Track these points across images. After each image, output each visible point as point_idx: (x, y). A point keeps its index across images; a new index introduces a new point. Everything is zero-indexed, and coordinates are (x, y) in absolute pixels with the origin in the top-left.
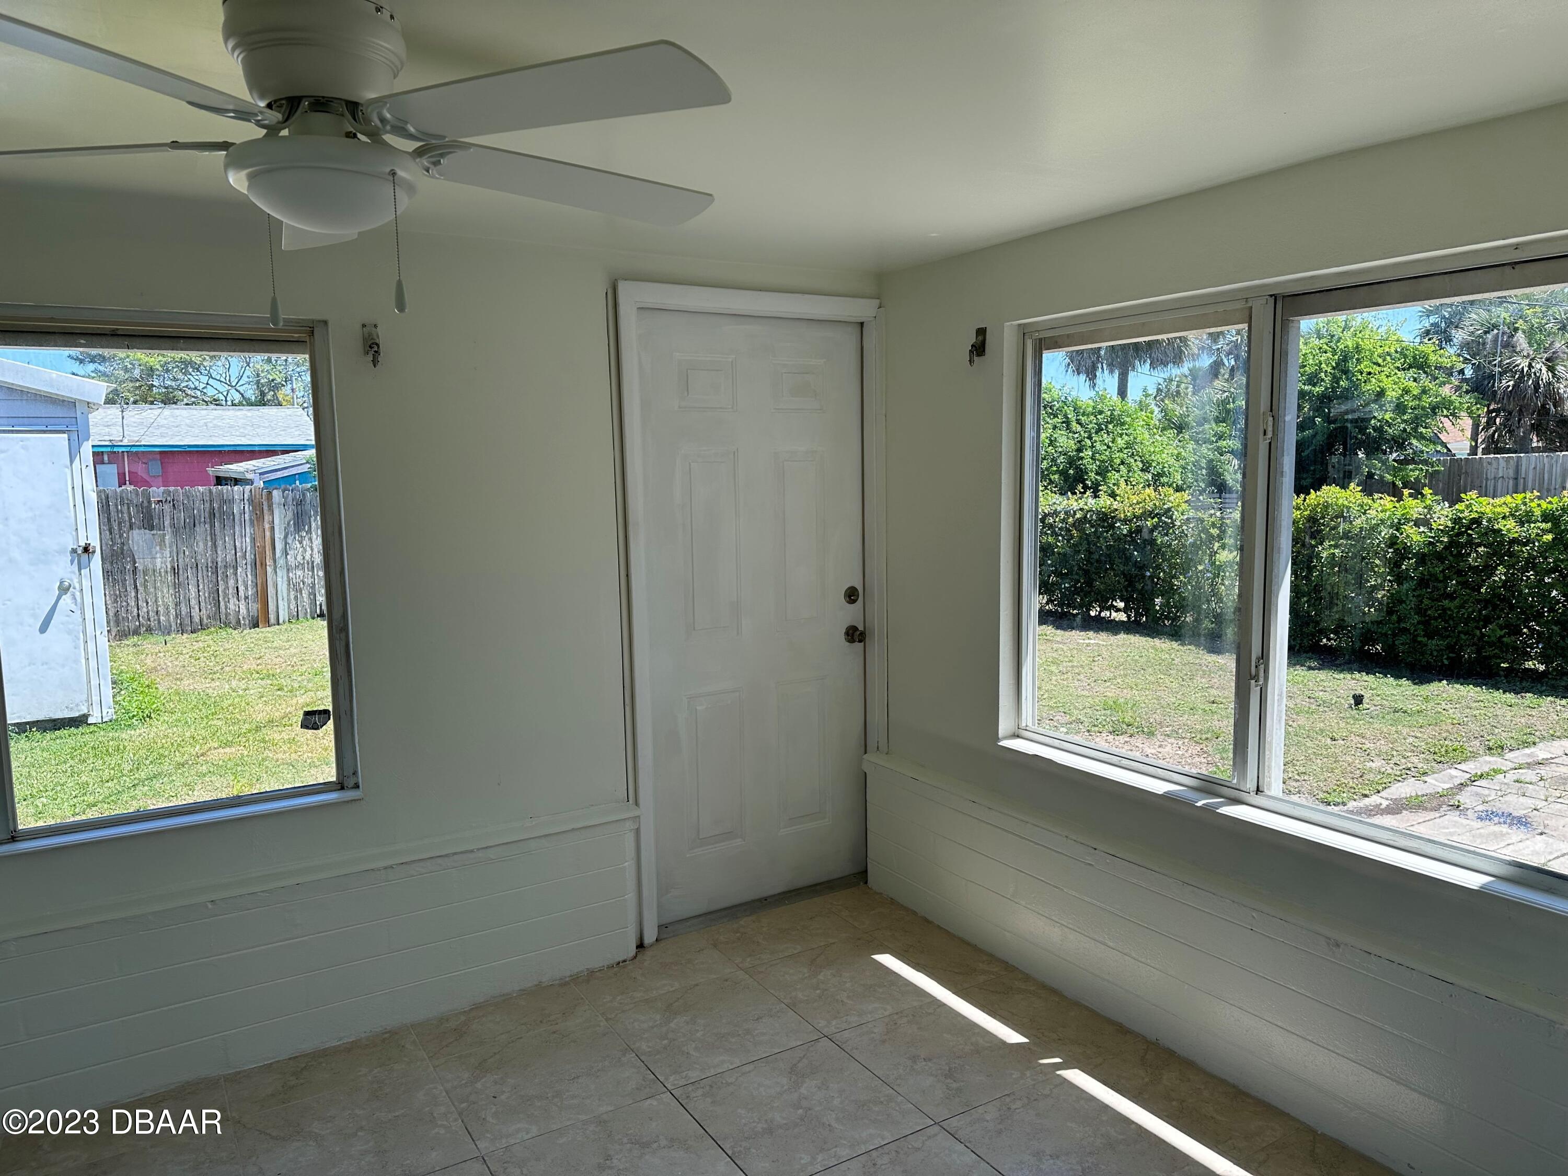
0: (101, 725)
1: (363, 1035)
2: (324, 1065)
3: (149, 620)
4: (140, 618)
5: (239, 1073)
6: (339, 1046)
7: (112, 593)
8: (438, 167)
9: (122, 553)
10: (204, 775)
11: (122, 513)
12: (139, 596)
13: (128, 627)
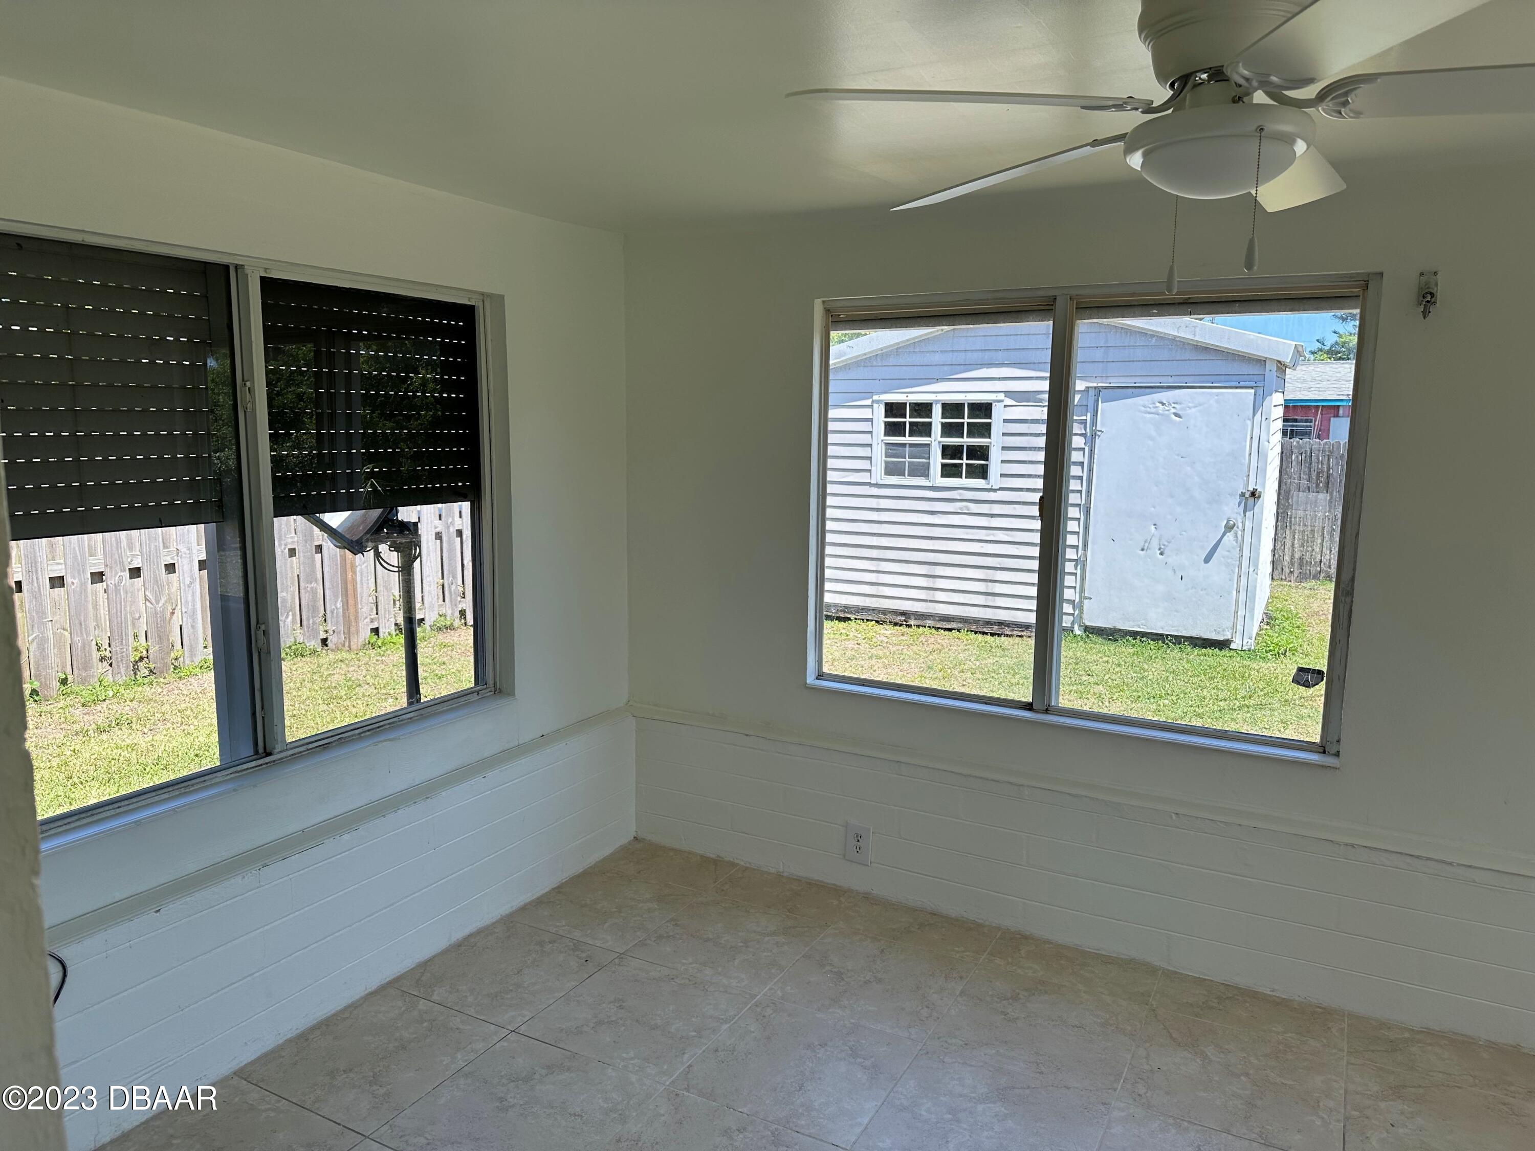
0: (1240, 652)
1: (1297, 999)
2: (1248, 1004)
3: (1330, 567)
4: (1322, 564)
5: (1176, 973)
6: (1270, 996)
7: (1301, 537)
8: (1348, 107)
9: (1316, 501)
10: (1303, 718)
11: (1322, 464)
12: (1324, 543)
13: (1310, 570)
